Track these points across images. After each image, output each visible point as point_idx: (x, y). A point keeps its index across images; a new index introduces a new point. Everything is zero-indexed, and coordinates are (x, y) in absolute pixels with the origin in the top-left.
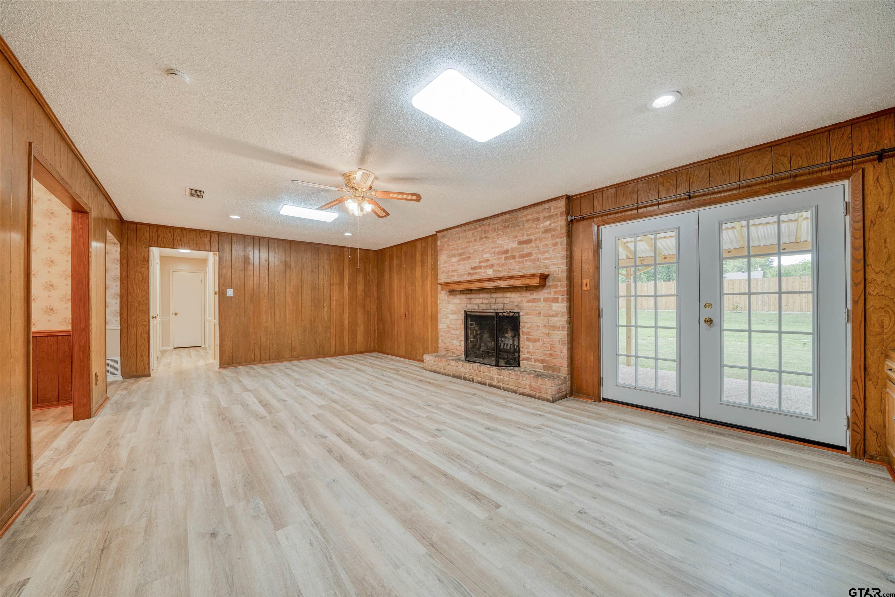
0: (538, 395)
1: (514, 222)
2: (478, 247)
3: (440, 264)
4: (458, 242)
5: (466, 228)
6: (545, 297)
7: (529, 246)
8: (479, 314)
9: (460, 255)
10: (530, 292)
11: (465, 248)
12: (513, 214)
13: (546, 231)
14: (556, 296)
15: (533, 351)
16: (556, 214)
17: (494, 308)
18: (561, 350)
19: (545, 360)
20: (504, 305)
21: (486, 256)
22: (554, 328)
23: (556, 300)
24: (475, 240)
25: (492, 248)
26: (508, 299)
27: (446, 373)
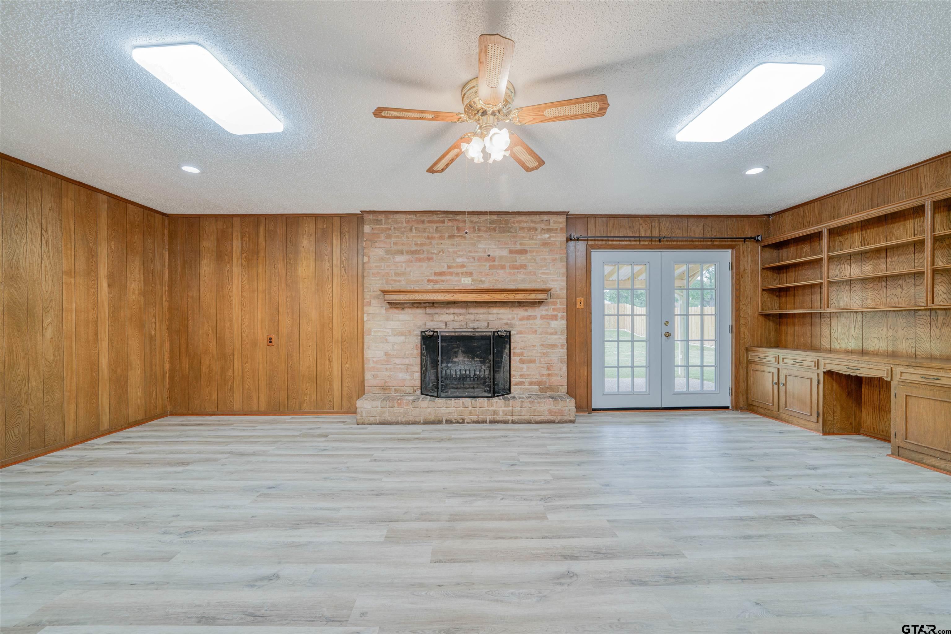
0: (559, 418)
1: (504, 226)
2: (446, 247)
3: (369, 261)
4: (410, 235)
5: (425, 218)
6: (543, 314)
7: (523, 257)
8: (447, 334)
9: (413, 252)
10: (525, 308)
11: (422, 245)
12: (502, 216)
13: (545, 244)
14: (555, 313)
15: (528, 373)
16: (556, 230)
17: (472, 327)
18: (561, 369)
19: (542, 381)
20: (488, 323)
21: (459, 260)
22: (553, 346)
23: (555, 318)
24: (442, 238)
25: (470, 252)
26: (495, 316)
27: (410, 420)
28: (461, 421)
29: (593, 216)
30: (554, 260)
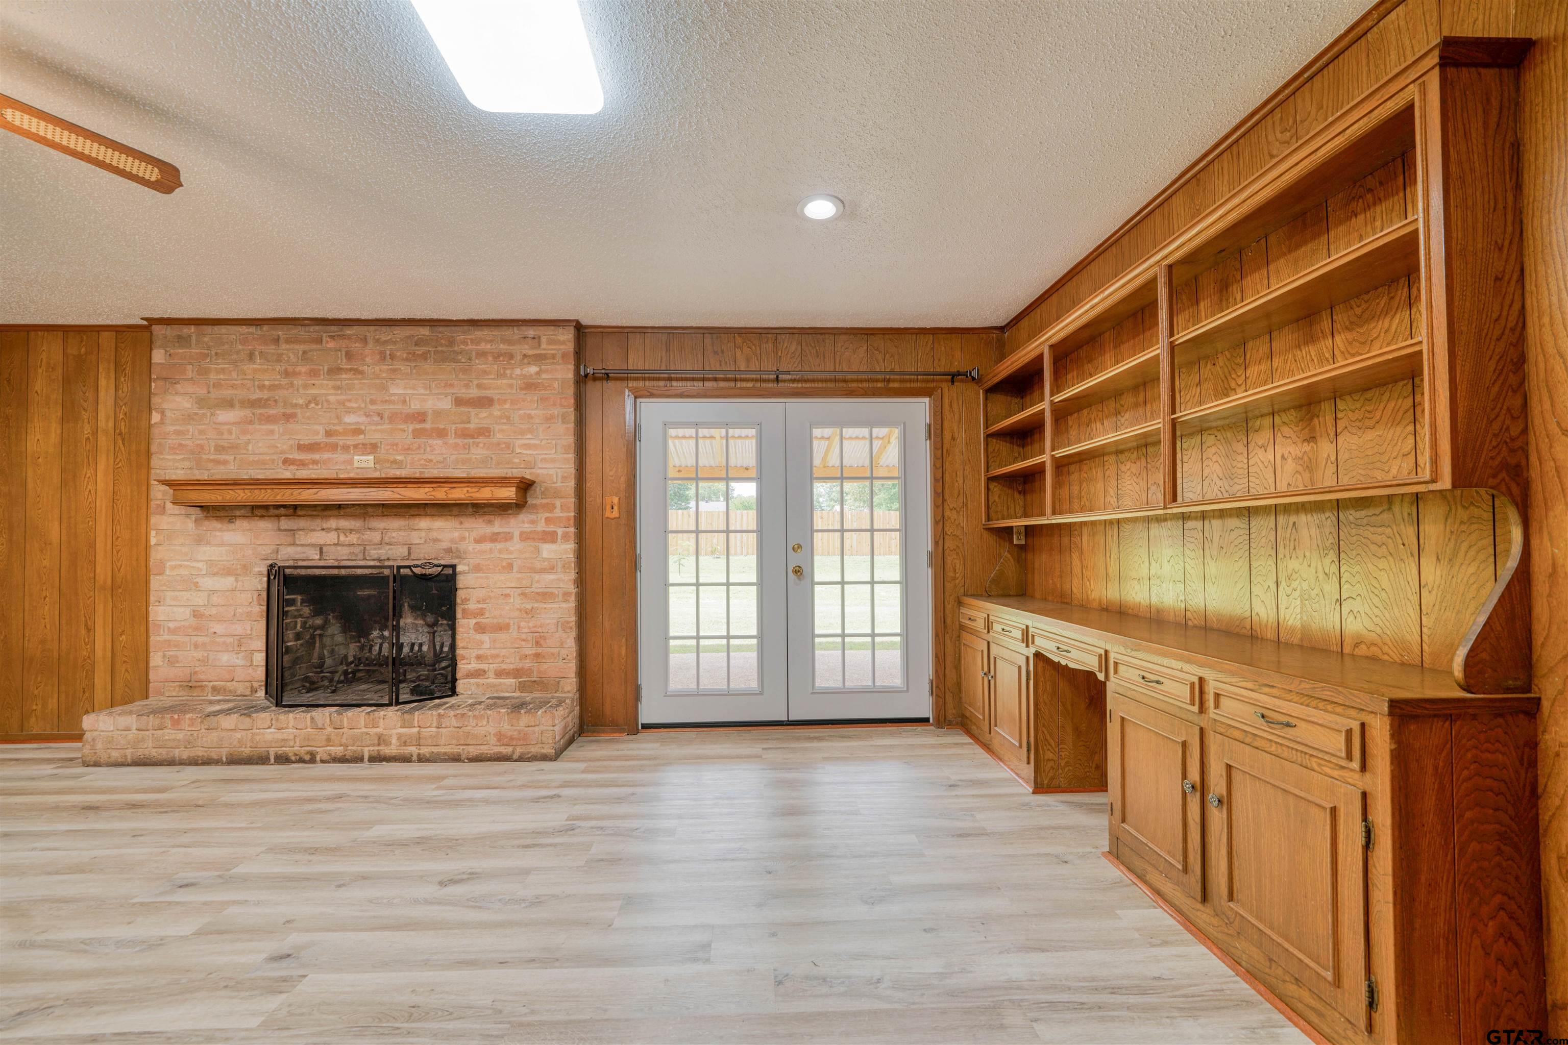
0: (519, 751)
1: (444, 349)
2: (323, 391)
3: (162, 422)
4: (249, 367)
5: (280, 332)
6: (525, 530)
7: (484, 413)
8: (323, 572)
9: (253, 404)
10: (487, 517)
11: (272, 388)
12: (441, 329)
13: (530, 386)
14: (551, 528)
15: (493, 652)
16: (554, 357)
17: (376, 556)
18: (562, 644)
19: (522, 669)
20: (409, 549)
21: (350, 419)
22: (545, 596)
23: (550, 537)
24: (314, 373)
25: (373, 402)
26: (423, 534)
27: (198, 757)
28: (307, 757)
29: (638, 330)
30: (549, 419)
